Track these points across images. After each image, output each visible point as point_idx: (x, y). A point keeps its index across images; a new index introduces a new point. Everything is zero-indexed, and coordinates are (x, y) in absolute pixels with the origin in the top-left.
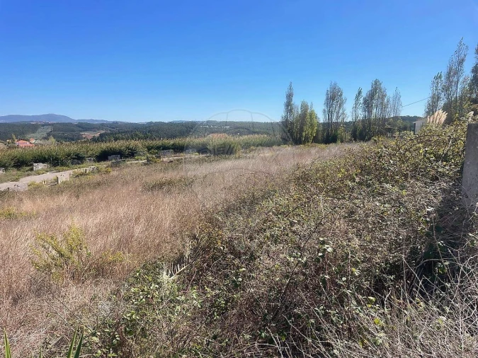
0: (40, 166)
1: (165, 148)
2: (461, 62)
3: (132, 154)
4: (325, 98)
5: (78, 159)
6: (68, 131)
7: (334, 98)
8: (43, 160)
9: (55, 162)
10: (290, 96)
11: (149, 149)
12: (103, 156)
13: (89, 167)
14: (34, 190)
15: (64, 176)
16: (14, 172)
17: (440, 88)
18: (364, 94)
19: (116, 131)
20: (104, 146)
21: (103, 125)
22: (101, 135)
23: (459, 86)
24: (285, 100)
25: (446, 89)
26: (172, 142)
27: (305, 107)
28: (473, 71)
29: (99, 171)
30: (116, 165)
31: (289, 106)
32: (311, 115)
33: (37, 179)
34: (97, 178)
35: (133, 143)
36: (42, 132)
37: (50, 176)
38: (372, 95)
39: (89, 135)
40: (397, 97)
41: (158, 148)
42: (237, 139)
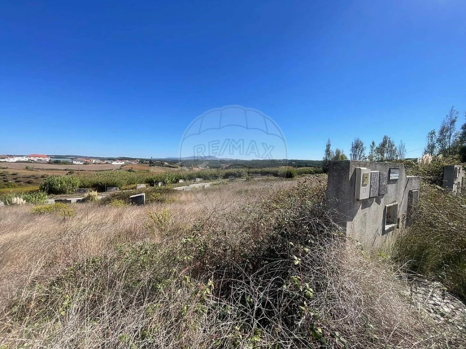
0: (199, 180)
1: (256, 173)
2: (453, 122)
3: (240, 175)
4: (351, 147)
5: (215, 177)
6: (216, 164)
7: (357, 147)
8: (199, 177)
9: (205, 178)
10: (328, 146)
11: (249, 173)
12: (226, 176)
13: (221, 180)
14: (194, 192)
15: (207, 185)
16: (188, 182)
17: (435, 140)
18: (377, 145)
20: (227, 171)
21: (231, 161)
22: (229, 166)
23: (452, 138)
24: (326, 148)
25: (439, 141)
26: (260, 170)
27: (338, 152)
28: (463, 128)
29: (223, 183)
30: (232, 180)
31: (328, 151)
32: (342, 156)
33: (197, 186)
34: (221, 186)
35: (241, 170)
36: (204, 164)
37: (202, 184)
38: (383, 145)
39: (224, 166)
40: (402, 147)
41: (253, 173)
42: (295, 169)
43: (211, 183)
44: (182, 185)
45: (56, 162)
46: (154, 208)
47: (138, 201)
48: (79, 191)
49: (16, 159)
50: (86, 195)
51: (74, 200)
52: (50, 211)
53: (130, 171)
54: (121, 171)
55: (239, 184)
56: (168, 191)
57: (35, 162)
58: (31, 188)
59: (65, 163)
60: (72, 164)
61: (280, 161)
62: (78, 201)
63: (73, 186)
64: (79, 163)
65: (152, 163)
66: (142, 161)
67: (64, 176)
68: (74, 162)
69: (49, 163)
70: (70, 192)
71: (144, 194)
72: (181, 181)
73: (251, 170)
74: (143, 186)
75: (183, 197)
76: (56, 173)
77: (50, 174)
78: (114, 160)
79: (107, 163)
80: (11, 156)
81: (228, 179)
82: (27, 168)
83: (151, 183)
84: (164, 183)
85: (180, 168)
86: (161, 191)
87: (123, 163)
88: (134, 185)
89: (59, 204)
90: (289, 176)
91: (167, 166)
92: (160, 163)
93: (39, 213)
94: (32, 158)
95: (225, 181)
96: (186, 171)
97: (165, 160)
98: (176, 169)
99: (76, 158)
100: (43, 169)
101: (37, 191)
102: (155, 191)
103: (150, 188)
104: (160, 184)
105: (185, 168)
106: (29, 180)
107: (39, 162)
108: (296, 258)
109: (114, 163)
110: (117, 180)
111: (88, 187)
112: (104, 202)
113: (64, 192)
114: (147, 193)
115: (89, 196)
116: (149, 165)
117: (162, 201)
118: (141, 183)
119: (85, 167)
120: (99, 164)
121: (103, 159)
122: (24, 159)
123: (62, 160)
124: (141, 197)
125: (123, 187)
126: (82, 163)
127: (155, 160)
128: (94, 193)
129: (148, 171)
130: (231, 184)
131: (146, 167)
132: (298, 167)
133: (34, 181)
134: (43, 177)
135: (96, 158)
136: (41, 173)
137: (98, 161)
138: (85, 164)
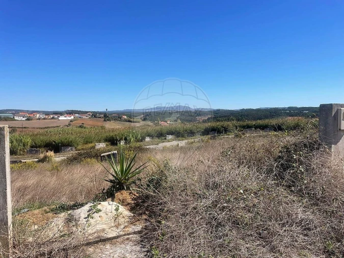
0: (170, 137)
1: (248, 127)
3: (226, 130)
5: (191, 133)
8: (172, 133)
9: (178, 134)
13: (198, 138)
15: (182, 143)
16: (157, 140)
19: (219, 115)
20: (207, 125)
22: (209, 119)
26: (254, 123)
29: (202, 141)
30: (214, 138)
33: (168, 144)
35: (226, 124)
37: (175, 143)
41: (244, 127)
43: (186, 141)
48: (30, 152)
50: (42, 156)
53: (81, 127)
59: (6, 119)
60: (13, 119)
61: (284, 109)
63: (24, 145)
64: (21, 118)
65: (106, 116)
66: (95, 115)
68: (16, 118)
70: (22, 152)
71: (116, 152)
72: (148, 139)
74: (102, 145)
78: (61, 114)
79: (53, 118)
81: (210, 136)
83: (113, 141)
84: (127, 142)
85: (142, 123)
87: (72, 117)
88: (92, 145)
91: (126, 121)
92: (118, 116)
95: (206, 138)
96: (151, 125)
97: (123, 113)
99: (16, 112)
104: (122, 143)
105: (149, 123)
109: (61, 118)
110: (72, 138)
111: (40, 147)
115: (45, 157)
116: (103, 119)
118: (100, 141)
119: (28, 124)
120: (44, 119)
121: (47, 113)
123: (2, 115)
125: (79, 147)
126: (24, 119)
127: (112, 113)
128: (51, 154)
129: (103, 127)
131: (100, 123)
137: (42, 116)
138: (28, 119)
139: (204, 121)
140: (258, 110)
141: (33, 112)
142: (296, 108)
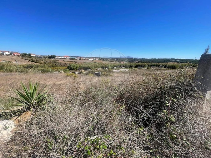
0: (123, 67)
1: (153, 65)
3: (144, 66)
5: (131, 67)
6: (131, 60)
8: (124, 66)
9: (126, 67)
11: (149, 65)
12: (137, 66)
13: (133, 68)
14: (121, 72)
15: (127, 70)
16: (118, 68)
21: (140, 59)
26: (156, 64)
29: (135, 70)
30: (139, 69)
33: (122, 70)
35: (144, 64)
36: (126, 61)
37: (124, 70)
39: (136, 61)
41: (151, 65)
42: (178, 64)
43: (129, 69)
44: (115, 69)
45: (72, 59)
46: (104, 78)
47: (98, 75)
48: (78, 70)
49: (61, 57)
50: (81, 71)
51: (77, 73)
52: (71, 75)
53: (95, 63)
54: (92, 63)
55: (143, 70)
56: (110, 72)
57: (66, 59)
58: (65, 68)
59: (74, 59)
60: (76, 59)
61: (169, 59)
62: (78, 73)
63: (77, 68)
65: (103, 59)
66: (100, 58)
67: (74, 64)
68: (77, 59)
69: (70, 59)
70: (76, 70)
71: (100, 72)
72: (115, 68)
73: (150, 64)
74: (100, 69)
75: (116, 75)
76: (72, 63)
77: (70, 63)
78: (90, 58)
80: (59, 56)
81: (137, 68)
82: (64, 61)
83: (103, 68)
84: (108, 68)
85: (115, 62)
86: (107, 71)
87: (93, 59)
88: (97, 69)
89: (73, 73)
90: (174, 67)
91: (109, 61)
92: (107, 60)
93: (68, 76)
94: (65, 57)
95: (136, 69)
96: (118, 63)
97: (109, 59)
98: (113, 63)
99: (77, 57)
100: (68, 61)
101: (67, 69)
102: (104, 71)
103: (102, 70)
104: (106, 68)
105: (117, 62)
106: (64, 65)
107: (67, 59)
108: (167, 103)
109: (90, 59)
110: (91, 66)
112: (86, 74)
113: (74, 70)
114: (101, 72)
117: (107, 75)
118: (99, 67)
119: (80, 61)
121: (86, 58)
122: (63, 57)
123: (73, 58)
124: (99, 73)
125: (93, 69)
127: (105, 58)
128: (83, 71)
129: (102, 63)
130: (138, 70)
131: (101, 61)
132: (181, 63)
133: (66, 65)
134: (68, 64)
135: (83, 57)
136: (67, 63)
137: (84, 59)
138: (80, 59)
139: (137, 63)
140: (158, 59)
141: (82, 57)
142: (174, 59)
